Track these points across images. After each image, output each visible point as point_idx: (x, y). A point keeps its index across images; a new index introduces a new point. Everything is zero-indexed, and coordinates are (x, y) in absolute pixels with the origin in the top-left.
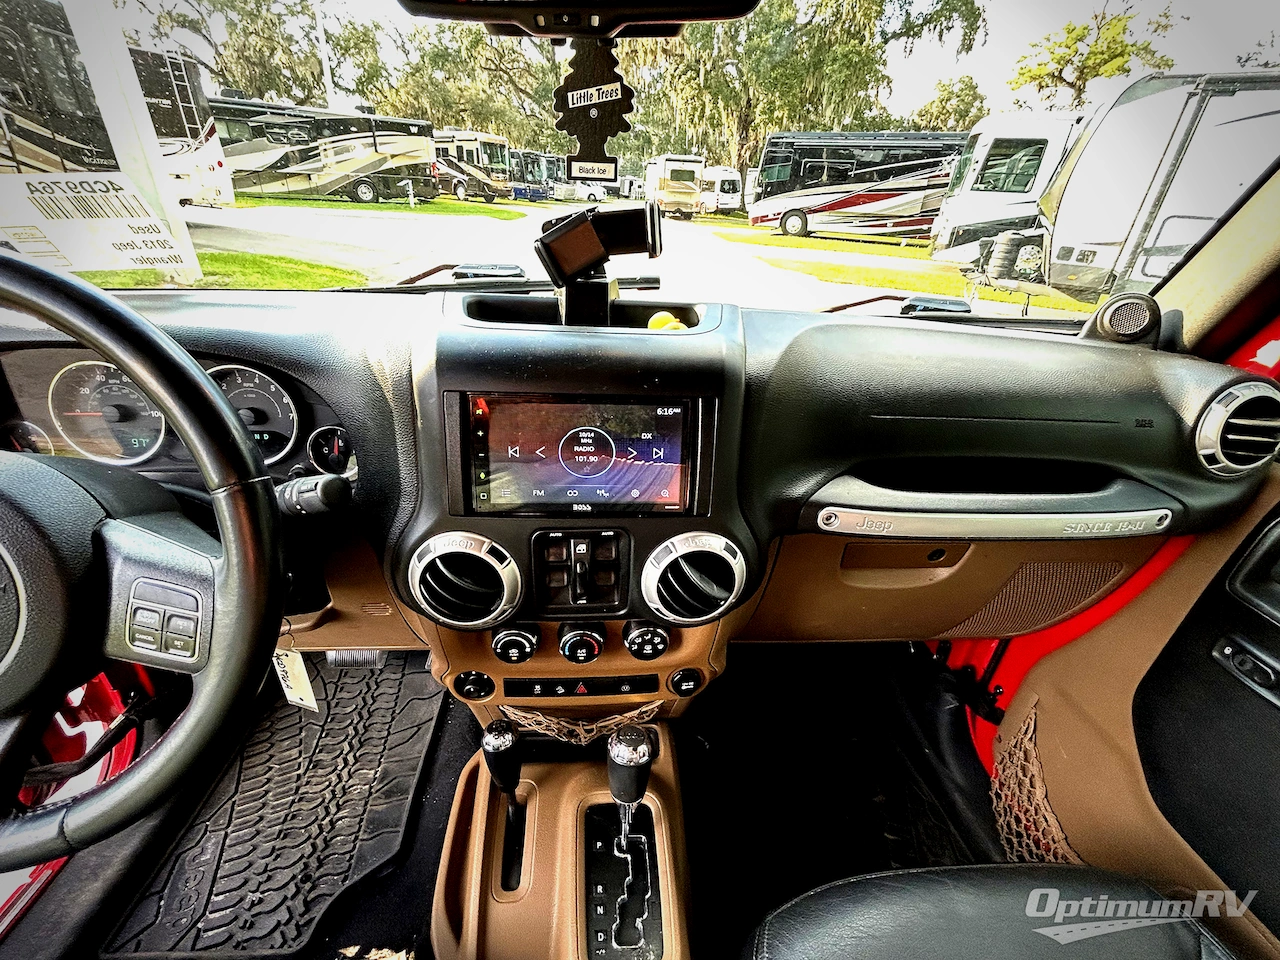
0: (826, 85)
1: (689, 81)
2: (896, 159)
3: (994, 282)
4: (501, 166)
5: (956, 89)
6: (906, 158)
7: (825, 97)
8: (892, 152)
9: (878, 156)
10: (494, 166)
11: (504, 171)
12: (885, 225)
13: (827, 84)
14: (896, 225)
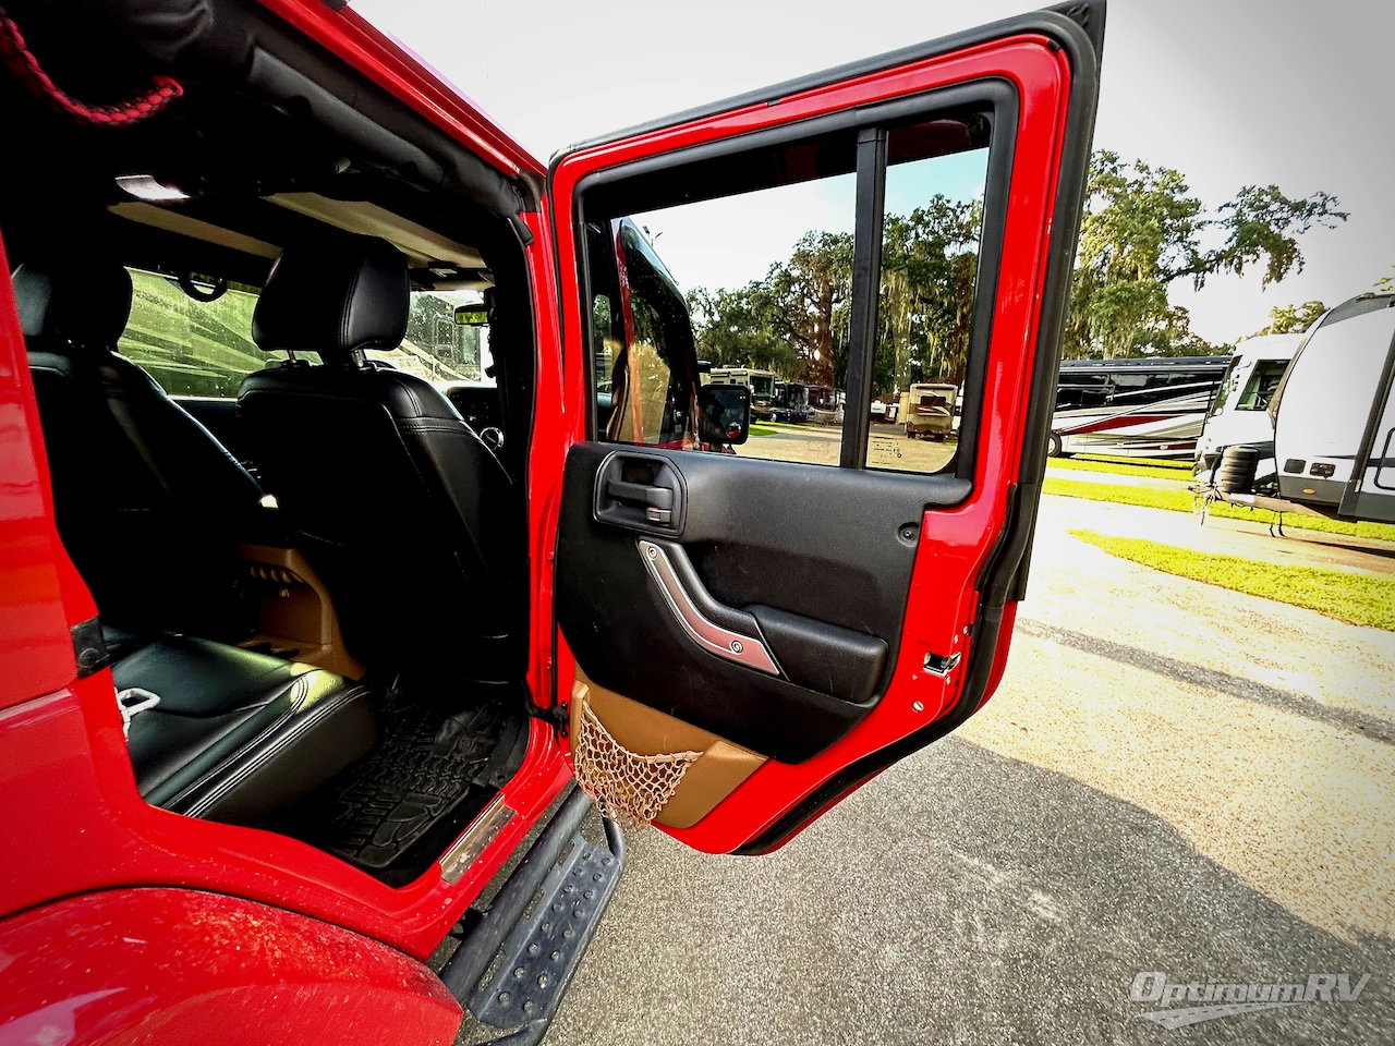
0: (1092, 320)
1: (946, 322)
2: (1163, 383)
3: (1225, 496)
4: (766, 394)
5: (1299, 315)
6: (1176, 381)
7: (1092, 330)
8: (1158, 377)
9: (1141, 381)
10: (759, 395)
11: (767, 399)
12: (1158, 448)
13: (1094, 319)
14: (1170, 448)
